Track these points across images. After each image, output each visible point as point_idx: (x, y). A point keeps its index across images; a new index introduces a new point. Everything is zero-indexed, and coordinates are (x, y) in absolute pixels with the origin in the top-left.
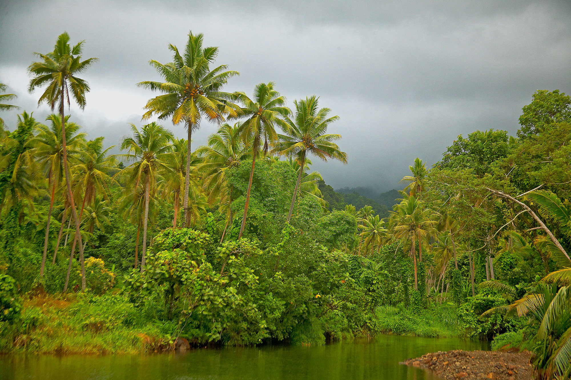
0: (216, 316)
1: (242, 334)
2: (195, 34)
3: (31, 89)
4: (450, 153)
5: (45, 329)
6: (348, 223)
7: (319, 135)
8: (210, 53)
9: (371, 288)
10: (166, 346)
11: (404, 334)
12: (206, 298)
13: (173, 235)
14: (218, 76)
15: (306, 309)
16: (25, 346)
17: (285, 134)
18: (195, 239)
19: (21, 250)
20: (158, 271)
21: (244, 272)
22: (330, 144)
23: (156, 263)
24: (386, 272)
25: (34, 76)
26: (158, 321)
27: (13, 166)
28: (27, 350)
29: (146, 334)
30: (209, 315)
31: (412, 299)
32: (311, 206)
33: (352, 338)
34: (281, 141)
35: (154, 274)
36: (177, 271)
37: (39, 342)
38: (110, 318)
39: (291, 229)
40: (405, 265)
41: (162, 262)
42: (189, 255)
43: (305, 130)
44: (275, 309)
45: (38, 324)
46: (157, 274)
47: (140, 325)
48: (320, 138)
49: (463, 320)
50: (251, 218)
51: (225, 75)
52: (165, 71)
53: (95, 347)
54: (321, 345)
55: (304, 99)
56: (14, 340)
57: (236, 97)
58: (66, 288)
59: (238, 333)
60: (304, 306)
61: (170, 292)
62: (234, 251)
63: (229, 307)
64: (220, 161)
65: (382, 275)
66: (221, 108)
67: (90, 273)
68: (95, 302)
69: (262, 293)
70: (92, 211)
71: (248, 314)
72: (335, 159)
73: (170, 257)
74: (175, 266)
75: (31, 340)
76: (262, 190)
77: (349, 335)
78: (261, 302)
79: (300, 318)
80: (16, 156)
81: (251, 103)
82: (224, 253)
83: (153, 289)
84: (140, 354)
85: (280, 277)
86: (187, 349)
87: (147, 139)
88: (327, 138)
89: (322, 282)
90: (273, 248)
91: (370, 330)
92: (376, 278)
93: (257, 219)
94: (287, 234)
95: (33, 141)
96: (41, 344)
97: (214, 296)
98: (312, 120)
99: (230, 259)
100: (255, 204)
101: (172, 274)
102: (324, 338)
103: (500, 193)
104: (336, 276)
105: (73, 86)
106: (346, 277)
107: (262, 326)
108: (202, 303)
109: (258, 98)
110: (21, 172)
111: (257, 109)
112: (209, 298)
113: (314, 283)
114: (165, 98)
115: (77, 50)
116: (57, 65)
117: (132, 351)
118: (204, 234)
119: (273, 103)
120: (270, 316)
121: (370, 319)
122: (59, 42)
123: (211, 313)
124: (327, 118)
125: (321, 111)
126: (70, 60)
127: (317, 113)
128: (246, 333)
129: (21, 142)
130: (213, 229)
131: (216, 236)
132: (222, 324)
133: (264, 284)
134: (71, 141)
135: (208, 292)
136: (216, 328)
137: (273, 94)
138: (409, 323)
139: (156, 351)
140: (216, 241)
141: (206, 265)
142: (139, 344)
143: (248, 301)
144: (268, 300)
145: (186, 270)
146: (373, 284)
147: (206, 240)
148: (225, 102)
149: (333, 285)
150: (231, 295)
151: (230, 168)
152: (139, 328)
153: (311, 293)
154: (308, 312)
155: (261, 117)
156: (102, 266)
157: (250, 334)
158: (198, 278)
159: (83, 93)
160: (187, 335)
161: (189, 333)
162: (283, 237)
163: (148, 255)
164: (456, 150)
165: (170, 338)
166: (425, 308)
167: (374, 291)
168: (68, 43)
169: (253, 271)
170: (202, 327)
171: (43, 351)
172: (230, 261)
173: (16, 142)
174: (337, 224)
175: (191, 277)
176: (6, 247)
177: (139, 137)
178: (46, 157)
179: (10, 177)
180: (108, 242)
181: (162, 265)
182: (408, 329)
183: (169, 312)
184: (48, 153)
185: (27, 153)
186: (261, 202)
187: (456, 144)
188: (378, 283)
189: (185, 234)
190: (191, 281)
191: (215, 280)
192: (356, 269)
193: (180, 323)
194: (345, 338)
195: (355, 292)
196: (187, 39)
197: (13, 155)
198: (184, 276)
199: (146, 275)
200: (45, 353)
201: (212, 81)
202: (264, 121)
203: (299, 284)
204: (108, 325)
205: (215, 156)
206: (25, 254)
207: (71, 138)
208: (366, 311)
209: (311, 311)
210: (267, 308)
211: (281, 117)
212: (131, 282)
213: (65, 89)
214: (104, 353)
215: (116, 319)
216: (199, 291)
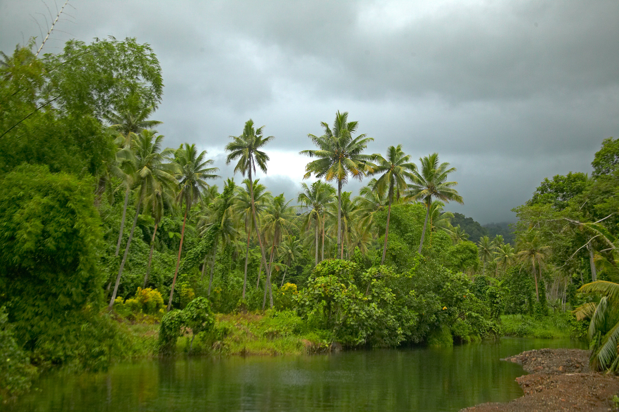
0: (362, 325)
1: (385, 338)
2: (342, 113)
3: (228, 162)
4: (539, 192)
5: (233, 337)
6: (472, 251)
7: (440, 183)
8: (352, 126)
9: (495, 301)
10: (324, 348)
11: (525, 336)
12: (352, 311)
13: (329, 265)
14: (359, 143)
15: (436, 318)
16: (220, 349)
17: (414, 184)
18: (345, 267)
19: (235, 279)
20: (316, 292)
21: (384, 291)
22: (450, 190)
23: (315, 286)
24: (506, 288)
25: (230, 152)
26: (318, 330)
27: (222, 218)
28: (221, 352)
29: (309, 340)
30: (355, 325)
31: (535, 309)
32: (442, 239)
33: (480, 340)
34: (411, 189)
35: (315, 295)
36: (331, 291)
37: (229, 346)
38: (284, 328)
39: (420, 257)
40: (528, 282)
41: (319, 285)
42: (341, 279)
43: (429, 180)
44: (410, 319)
45: (228, 333)
46: (316, 294)
47: (304, 333)
48: (441, 185)
49: (571, 324)
50: (390, 249)
51: (364, 141)
52: (319, 142)
53: (268, 350)
54: (449, 346)
55: (428, 156)
56: (212, 345)
57: (374, 157)
58: (264, 306)
59: (382, 338)
60: (434, 316)
61: (328, 307)
62: (376, 275)
63: (371, 319)
64: (370, 206)
65: (504, 290)
66: (361, 167)
67: (282, 294)
68: (277, 316)
69: (400, 307)
70: (289, 248)
71: (388, 323)
72: (454, 201)
73: (325, 282)
74: (329, 288)
75: (224, 345)
76: (402, 228)
77: (478, 338)
78: (400, 314)
79: (432, 325)
80: (223, 211)
81: (385, 162)
82: (368, 277)
83: (314, 306)
84: (302, 354)
85: (414, 294)
86: (341, 351)
87: (315, 193)
88: (447, 185)
89: (449, 297)
90: (408, 272)
91: (495, 333)
92: (498, 293)
93: (394, 250)
94: (418, 261)
95: (234, 199)
96: (230, 347)
97: (360, 310)
98: (434, 171)
99: (372, 281)
100: (396, 238)
101: (327, 294)
102: (451, 340)
103: (577, 222)
104: (459, 292)
105: (257, 157)
106: (466, 293)
107: (399, 333)
108: (350, 315)
109: (390, 157)
110: (227, 222)
111: (390, 166)
112: (355, 312)
113: (441, 298)
114: (319, 162)
115: (259, 132)
116: (245, 143)
117: (296, 353)
118: (352, 263)
119: (402, 161)
120: (406, 325)
121: (495, 325)
122: (246, 127)
123: (357, 324)
124: (446, 170)
125: (442, 165)
126: (254, 139)
127: (439, 166)
128: (388, 338)
129: (226, 201)
130: (359, 259)
131: (361, 264)
132: (366, 331)
133: (401, 300)
134: (260, 198)
135: (354, 307)
136: (362, 334)
137: (401, 154)
138: (529, 328)
139: (315, 352)
140: (362, 268)
141: (352, 287)
142: (301, 347)
143: (388, 313)
144: (404, 312)
145: (337, 291)
146: (496, 297)
147: (354, 268)
148: (365, 162)
149: (458, 299)
150: (372, 309)
151: (377, 212)
152: (304, 335)
153: (438, 306)
154: (438, 320)
155: (393, 172)
156: (296, 289)
157: (391, 338)
158: (346, 296)
159: (264, 161)
160: (341, 341)
161: (343, 339)
162: (414, 263)
163: (310, 280)
164: (543, 190)
165: (326, 342)
166: (546, 315)
167: (497, 303)
168: (252, 127)
169: (391, 290)
170: (354, 334)
171: (231, 353)
172: (372, 283)
173: (223, 200)
174: (462, 252)
175: (341, 296)
176: (222, 277)
177: (308, 192)
178: (243, 211)
179: (220, 226)
180: (303, 271)
181: (319, 288)
182: (528, 332)
183: (328, 323)
184: (244, 207)
185: (230, 209)
186: (401, 237)
187: (543, 185)
188: (501, 297)
189: (338, 263)
190: (341, 299)
191: (360, 298)
192: (484, 286)
193: (334, 331)
194: (472, 340)
195: (477, 304)
196: (335, 117)
197: (221, 210)
198: (336, 295)
199: (308, 295)
200: (233, 354)
201: (355, 147)
202: (396, 175)
203: (428, 299)
204: (282, 333)
205: (365, 203)
206: (238, 282)
207: (260, 196)
208: (492, 319)
209: (441, 319)
210: (404, 318)
211: (409, 171)
212: (297, 301)
213: (252, 159)
214: (275, 354)
215: (288, 329)
216: (347, 307)
